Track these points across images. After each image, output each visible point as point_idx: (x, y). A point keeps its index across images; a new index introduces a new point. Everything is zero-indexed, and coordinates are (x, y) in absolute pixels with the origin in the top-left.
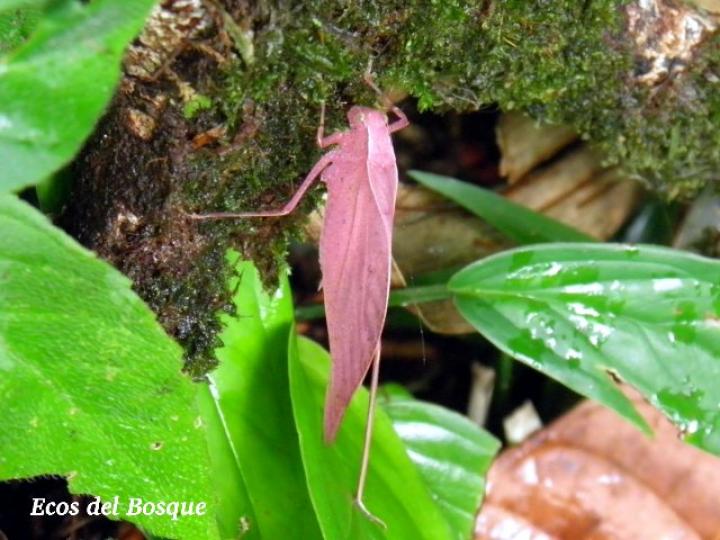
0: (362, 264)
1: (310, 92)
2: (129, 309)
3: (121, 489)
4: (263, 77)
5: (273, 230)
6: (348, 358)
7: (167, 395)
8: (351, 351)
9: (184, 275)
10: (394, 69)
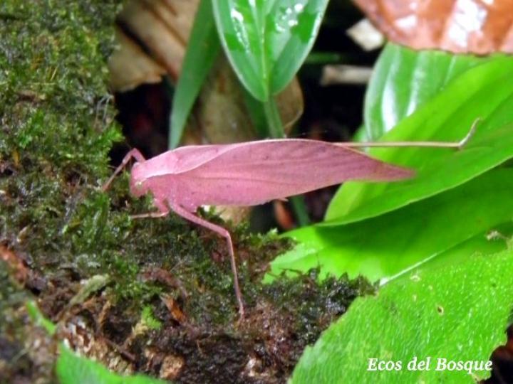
0: (262, 166)
1: (124, 229)
2: (330, 346)
3: (481, 336)
4: (118, 267)
5: (242, 249)
6: (342, 167)
7: (397, 305)
8: (336, 165)
9: (291, 314)
10: (91, 165)
